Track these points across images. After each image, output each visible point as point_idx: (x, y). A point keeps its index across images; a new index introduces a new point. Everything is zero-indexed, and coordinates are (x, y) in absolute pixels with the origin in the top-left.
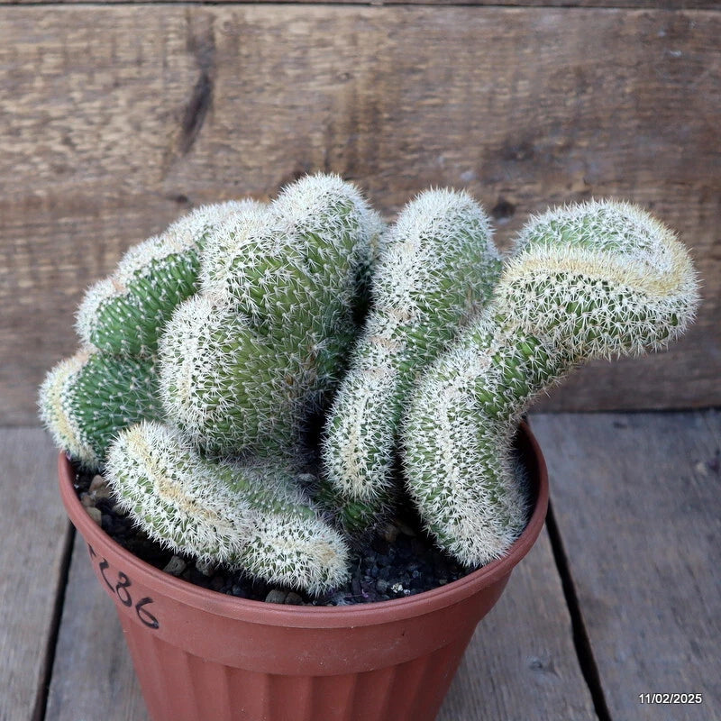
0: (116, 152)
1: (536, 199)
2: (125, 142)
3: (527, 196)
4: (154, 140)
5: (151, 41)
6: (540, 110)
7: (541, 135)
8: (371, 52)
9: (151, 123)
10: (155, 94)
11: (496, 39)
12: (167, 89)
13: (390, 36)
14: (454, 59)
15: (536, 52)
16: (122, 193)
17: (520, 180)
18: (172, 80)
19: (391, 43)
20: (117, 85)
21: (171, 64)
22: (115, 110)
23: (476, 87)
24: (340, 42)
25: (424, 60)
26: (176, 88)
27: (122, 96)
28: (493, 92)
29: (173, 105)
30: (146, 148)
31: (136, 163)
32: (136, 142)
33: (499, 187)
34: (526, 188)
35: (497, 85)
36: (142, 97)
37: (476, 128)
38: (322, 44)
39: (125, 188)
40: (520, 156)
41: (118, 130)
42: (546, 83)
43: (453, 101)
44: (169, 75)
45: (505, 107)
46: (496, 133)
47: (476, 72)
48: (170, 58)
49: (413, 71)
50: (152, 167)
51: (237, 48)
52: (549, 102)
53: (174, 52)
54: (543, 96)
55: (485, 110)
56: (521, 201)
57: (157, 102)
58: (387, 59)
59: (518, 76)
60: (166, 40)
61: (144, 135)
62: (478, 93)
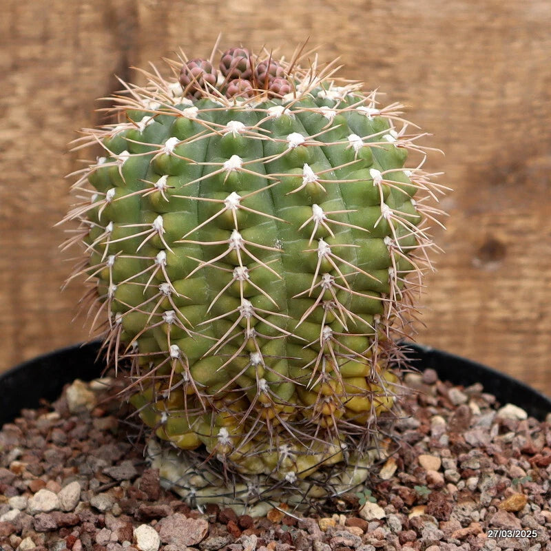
0: (11, 155)
1: (532, 238)
2: (22, 143)
3: (520, 232)
4: (59, 140)
5: (61, 13)
6: (534, 122)
7: (535, 153)
8: (330, 39)
9: (55, 119)
10: (62, 81)
11: (479, 30)
12: (77, 75)
13: (353, 18)
14: (428, 52)
15: (527, 47)
16: (17, 210)
17: (513, 212)
18: (84, 64)
19: (354, 27)
20: (16, 67)
21: (83, 43)
22: (12, 100)
23: (456, 89)
24: (290, 24)
25: (392, 51)
26: (89, 74)
27: (22, 82)
28: (476, 97)
29: (84, 96)
30: (49, 152)
31: (35, 170)
32: (37, 142)
33: (485, 220)
34: (519, 223)
35: (482, 87)
36: (47, 85)
37: (457, 141)
38: (269, 25)
39: (21, 204)
40: (512, 179)
41: (15, 126)
42: (539, 87)
43: (428, 106)
44: (79, 57)
45: (492, 115)
46: (482, 148)
47: (456, 69)
48: (83, 35)
49: (380, 65)
50: (54, 177)
51: (165, 26)
52: (544, 112)
53: (88, 28)
54: (536, 103)
55: (467, 118)
56: (513, 238)
57: (64, 92)
58: (347, 47)
59: (506, 77)
60: (79, 12)
61: (47, 134)
62: (458, 96)
